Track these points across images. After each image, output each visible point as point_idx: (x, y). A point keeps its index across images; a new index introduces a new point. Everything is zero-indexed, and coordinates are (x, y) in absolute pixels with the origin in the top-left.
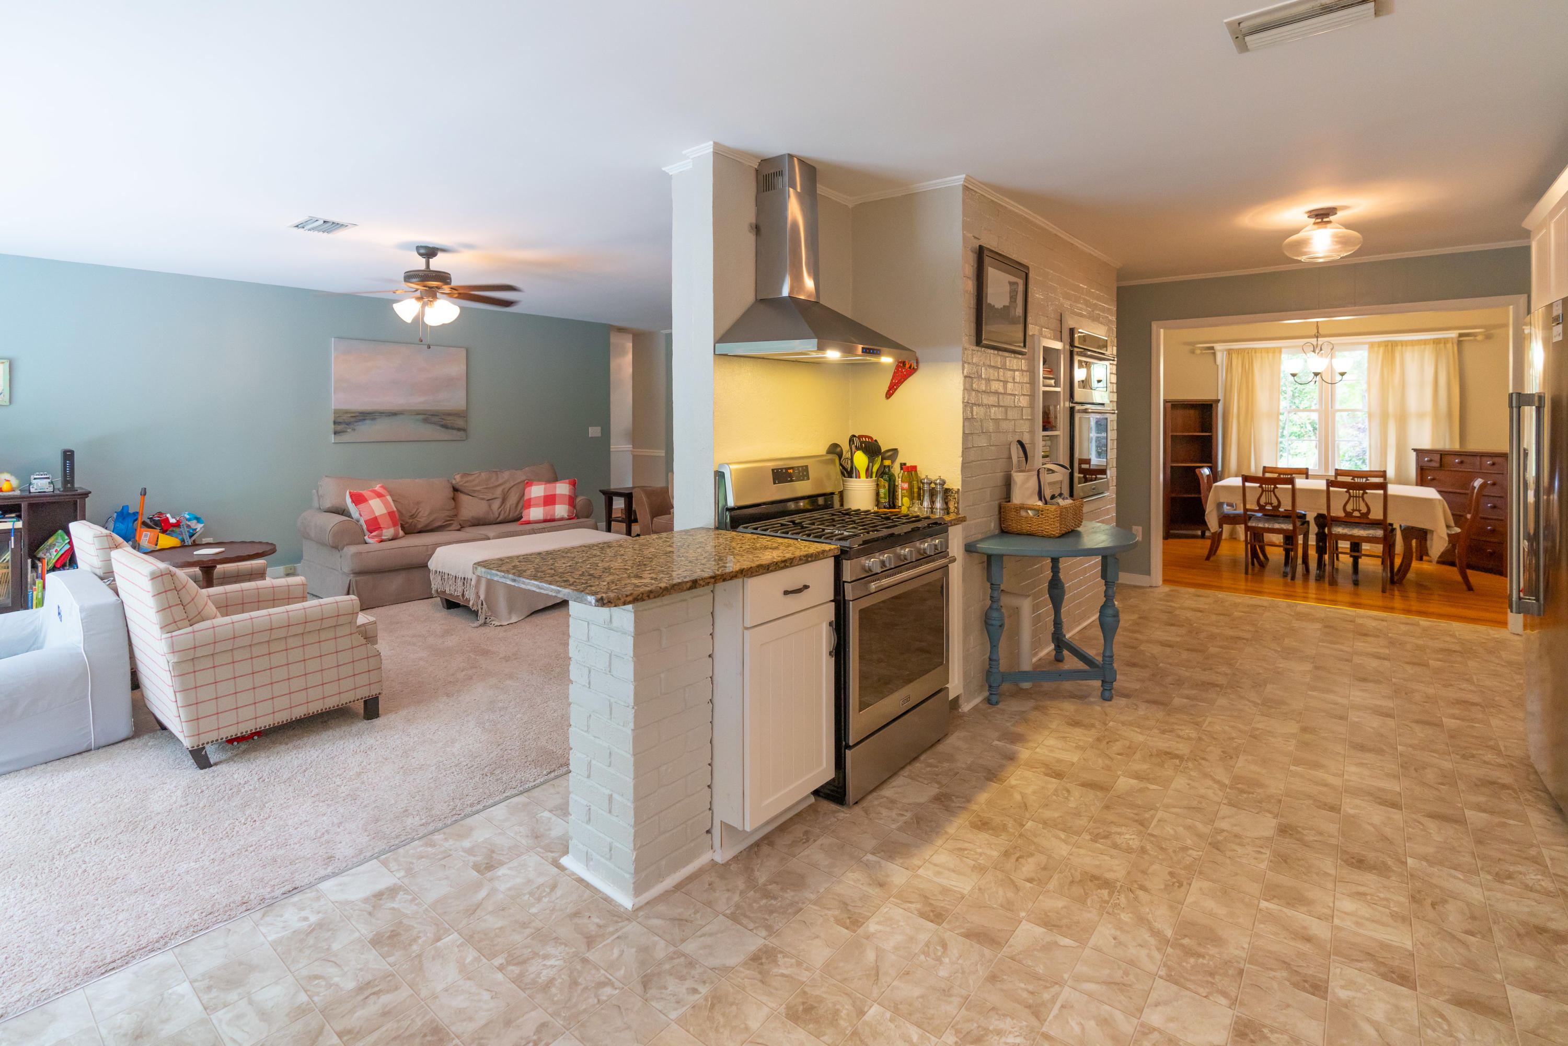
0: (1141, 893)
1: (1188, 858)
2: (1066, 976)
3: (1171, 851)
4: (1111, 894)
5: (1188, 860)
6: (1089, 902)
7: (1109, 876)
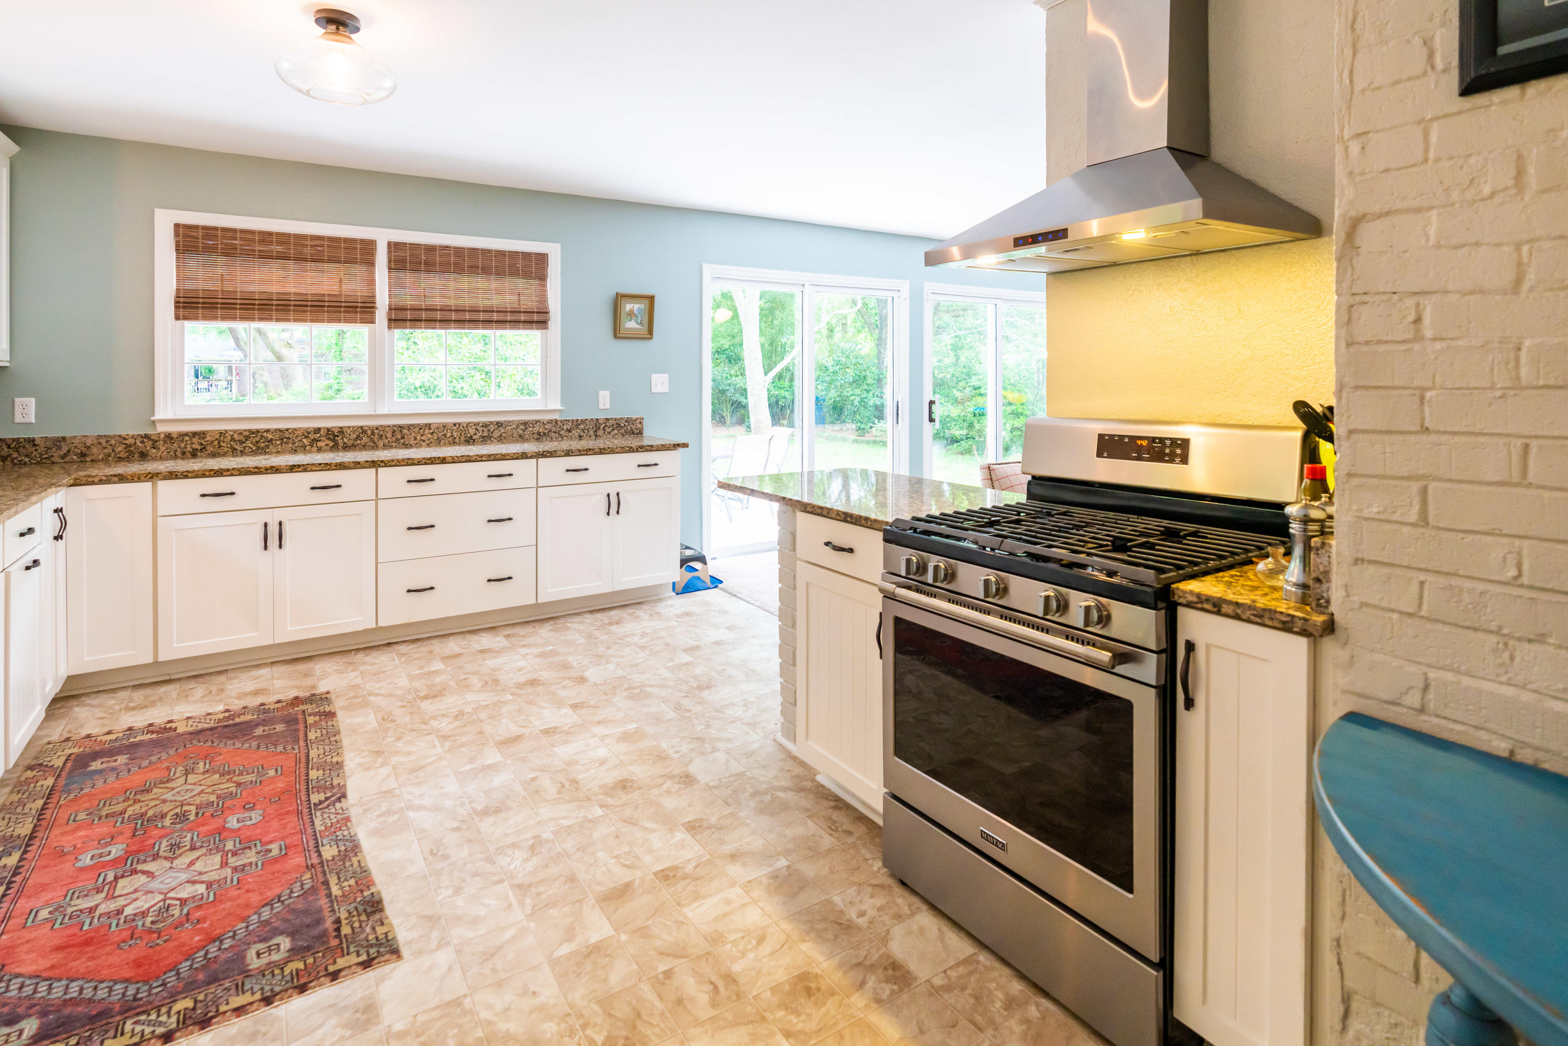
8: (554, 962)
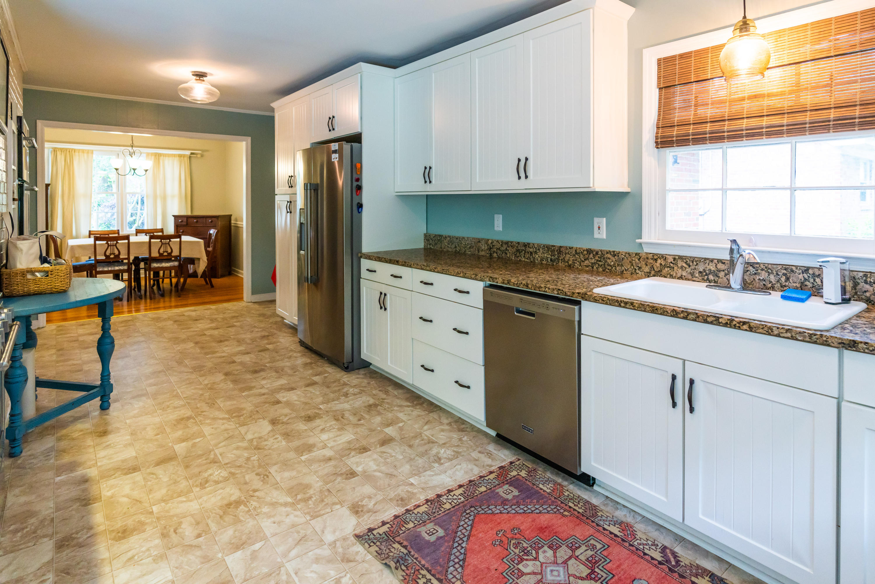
0: (257, 494)
1: (254, 462)
2: (279, 560)
3: (244, 464)
4: (245, 505)
5: (256, 463)
6: (242, 518)
7: (233, 498)
8: (265, 538)
